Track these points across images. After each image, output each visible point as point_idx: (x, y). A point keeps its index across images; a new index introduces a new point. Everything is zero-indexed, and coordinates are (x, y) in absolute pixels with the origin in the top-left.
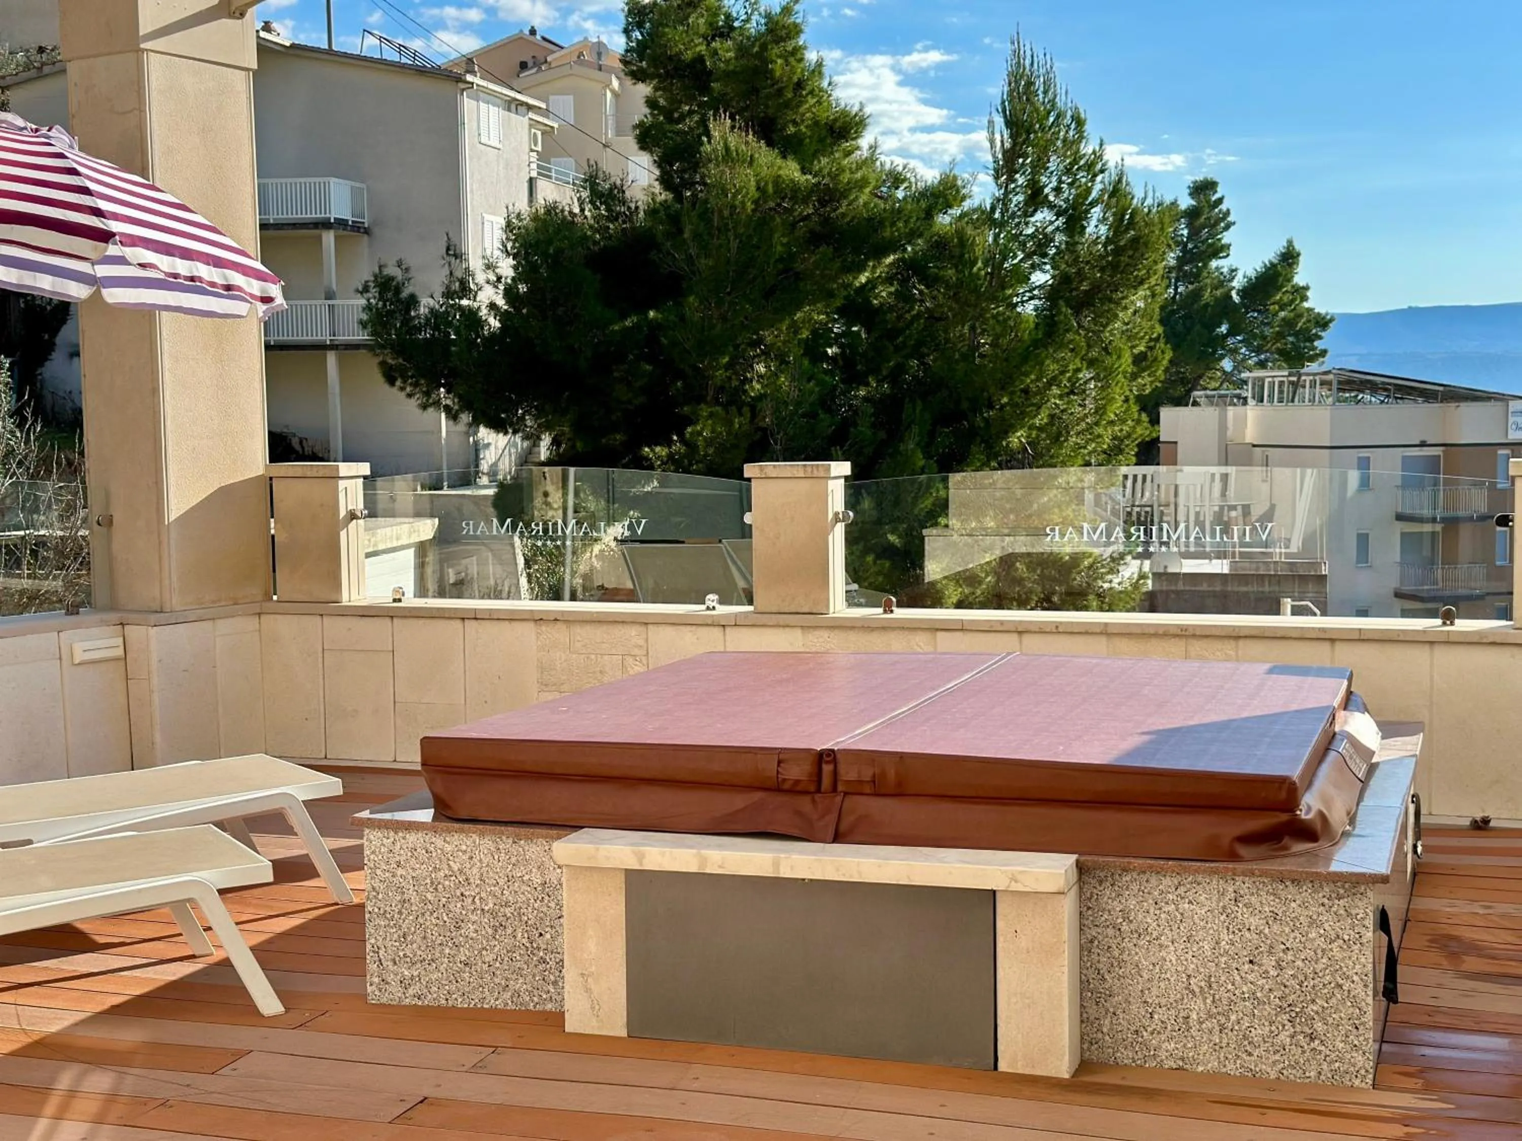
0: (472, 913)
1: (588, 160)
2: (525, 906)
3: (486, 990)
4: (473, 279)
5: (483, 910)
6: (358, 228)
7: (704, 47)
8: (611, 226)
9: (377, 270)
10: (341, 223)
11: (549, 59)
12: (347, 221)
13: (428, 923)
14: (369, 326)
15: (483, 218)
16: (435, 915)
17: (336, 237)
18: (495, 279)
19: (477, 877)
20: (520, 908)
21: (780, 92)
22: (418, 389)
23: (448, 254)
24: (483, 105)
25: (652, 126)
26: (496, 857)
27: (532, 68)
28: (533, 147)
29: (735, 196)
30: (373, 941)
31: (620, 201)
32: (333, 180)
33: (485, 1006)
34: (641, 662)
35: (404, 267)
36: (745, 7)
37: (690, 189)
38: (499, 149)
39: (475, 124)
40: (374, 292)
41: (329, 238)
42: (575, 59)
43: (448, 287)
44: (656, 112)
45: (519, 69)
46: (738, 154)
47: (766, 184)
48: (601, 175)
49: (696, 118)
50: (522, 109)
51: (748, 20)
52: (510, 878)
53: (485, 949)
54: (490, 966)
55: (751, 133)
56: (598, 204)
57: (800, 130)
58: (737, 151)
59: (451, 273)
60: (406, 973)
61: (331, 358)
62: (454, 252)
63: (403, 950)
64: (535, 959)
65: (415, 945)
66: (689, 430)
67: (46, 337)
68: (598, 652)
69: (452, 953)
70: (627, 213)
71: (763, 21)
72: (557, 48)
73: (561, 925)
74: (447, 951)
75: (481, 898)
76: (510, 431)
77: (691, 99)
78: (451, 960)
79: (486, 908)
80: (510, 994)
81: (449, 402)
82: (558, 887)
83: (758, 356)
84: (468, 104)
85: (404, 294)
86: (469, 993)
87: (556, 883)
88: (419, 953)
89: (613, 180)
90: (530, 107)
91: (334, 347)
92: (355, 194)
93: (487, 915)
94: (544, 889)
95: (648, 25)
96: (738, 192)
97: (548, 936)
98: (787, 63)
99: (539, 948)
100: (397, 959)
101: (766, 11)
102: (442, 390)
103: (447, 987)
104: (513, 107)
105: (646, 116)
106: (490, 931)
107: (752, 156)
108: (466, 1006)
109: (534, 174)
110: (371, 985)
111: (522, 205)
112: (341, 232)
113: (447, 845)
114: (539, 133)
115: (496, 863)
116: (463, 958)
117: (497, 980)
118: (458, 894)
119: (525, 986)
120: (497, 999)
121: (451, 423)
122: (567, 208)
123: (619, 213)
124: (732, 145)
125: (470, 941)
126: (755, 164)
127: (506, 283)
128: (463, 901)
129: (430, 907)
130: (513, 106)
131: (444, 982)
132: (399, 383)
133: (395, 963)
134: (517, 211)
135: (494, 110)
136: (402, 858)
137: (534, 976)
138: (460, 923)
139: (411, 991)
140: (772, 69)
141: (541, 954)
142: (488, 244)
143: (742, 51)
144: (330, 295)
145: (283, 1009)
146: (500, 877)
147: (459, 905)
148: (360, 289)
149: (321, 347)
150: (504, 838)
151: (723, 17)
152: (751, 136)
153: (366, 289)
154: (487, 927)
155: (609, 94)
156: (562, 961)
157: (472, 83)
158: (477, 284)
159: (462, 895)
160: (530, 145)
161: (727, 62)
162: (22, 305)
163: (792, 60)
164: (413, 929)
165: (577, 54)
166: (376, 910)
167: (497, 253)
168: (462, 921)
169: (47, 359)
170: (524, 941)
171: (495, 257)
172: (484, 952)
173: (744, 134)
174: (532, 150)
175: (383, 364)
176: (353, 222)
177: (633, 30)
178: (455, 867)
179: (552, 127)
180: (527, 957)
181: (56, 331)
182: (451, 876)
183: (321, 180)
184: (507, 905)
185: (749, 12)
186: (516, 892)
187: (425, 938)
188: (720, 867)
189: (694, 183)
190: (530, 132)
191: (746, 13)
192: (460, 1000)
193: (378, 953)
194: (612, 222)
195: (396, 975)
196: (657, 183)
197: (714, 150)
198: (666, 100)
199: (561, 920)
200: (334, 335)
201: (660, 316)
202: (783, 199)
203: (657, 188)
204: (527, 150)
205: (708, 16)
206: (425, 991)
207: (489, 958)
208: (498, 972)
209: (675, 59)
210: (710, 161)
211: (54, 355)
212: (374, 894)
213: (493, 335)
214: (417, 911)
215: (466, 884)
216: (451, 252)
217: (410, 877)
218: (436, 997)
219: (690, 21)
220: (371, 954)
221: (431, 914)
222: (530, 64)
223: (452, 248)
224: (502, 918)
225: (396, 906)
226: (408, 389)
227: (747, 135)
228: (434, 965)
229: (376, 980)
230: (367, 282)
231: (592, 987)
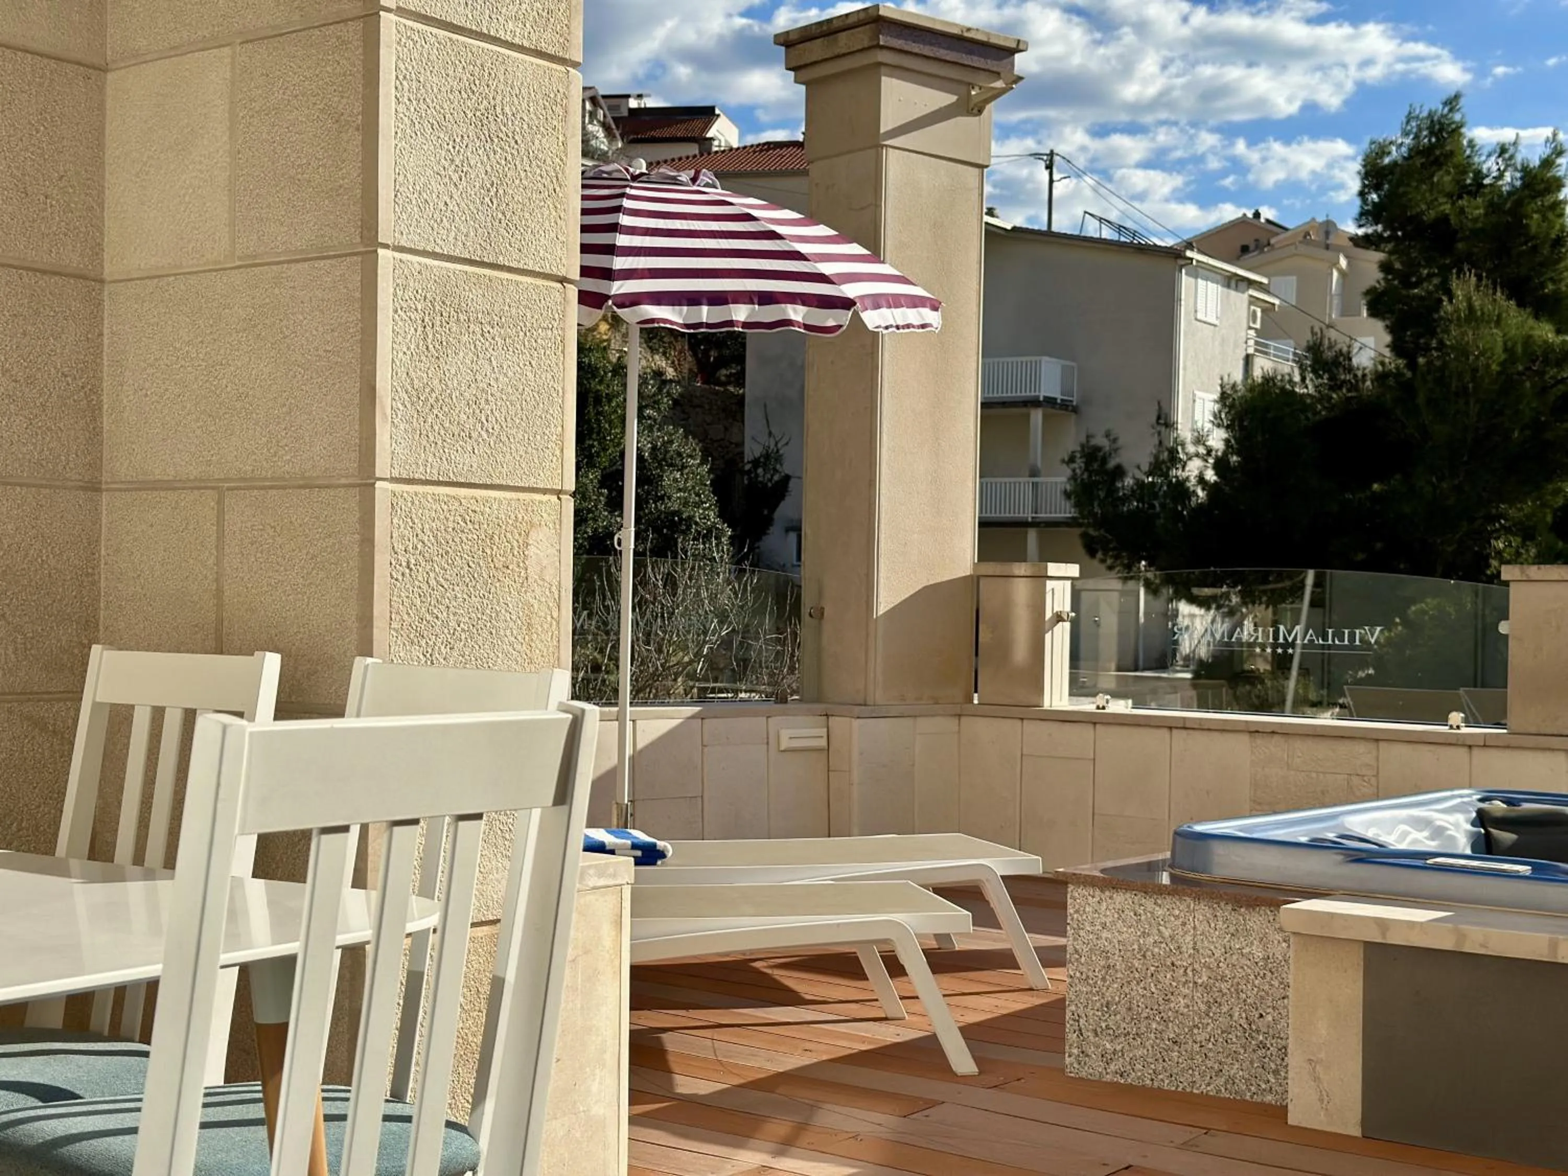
0: (1184, 986)
1: (1312, 328)
2: (1244, 982)
3: (1197, 1073)
4: (1183, 449)
5: (1195, 983)
6: (1065, 406)
7: (1448, 206)
8: (1335, 396)
9: (1083, 440)
10: (1050, 402)
11: (1273, 241)
12: (1055, 399)
13: (1133, 994)
14: (1073, 497)
15: (1194, 395)
16: (1142, 985)
17: (1045, 417)
18: (1205, 452)
19: (1191, 946)
20: (1238, 984)
21: (1535, 249)
22: (1118, 562)
23: (1158, 423)
24: (1200, 281)
25: (1384, 293)
26: (1213, 925)
27: (1254, 251)
28: (1252, 325)
29: (1477, 358)
30: (1073, 1008)
31: (1345, 369)
32: (1045, 359)
33: (1195, 1091)
34: (1369, 782)
35: (1112, 438)
36: (1498, 164)
37: (1424, 356)
38: (1215, 326)
39: (1192, 301)
40: (1079, 463)
41: (1037, 416)
42: (1301, 238)
43: (1156, 457)
44: (1390, 277)
45: (1240, 253)
46: (1483, 313)
47: (1515, 343)
48: (1326, 342)
49: (1436, 281)
50: (1243, 285)
51: (1501, 176)
52: (1228, 950)
53: (1196, 1026)
54: (1201, 1046)
55: (1499, 289)
56: (1321, 373)
57: (1559, 289)
58: (1482, 310)
59: (1160, 443)
60: (1108, 1046)
61: (1032, 535)
62: (1165, 421)
63: (1106, 1021)
64: (1253, 1042)
65: (1118, 1017)
66: (1413, 608)
67: (766, 512)
68: (1320, 769)
69: (1160, 1028)
70: (1353, 381)
71: (1518, 175)
72: (1279, 230)
73: (1285, 1007)
74: (1154, 1026)
75: (1194, 970)
76: (1214, 606)
77: (1429, 263)
78: (1158, 1036)
79: (1200, 981)
80: (1223, 1080)
81: (1150, 575)
82: (1283, 963)
83: (1497, 531)
84: (1186, 281)
85: (1112, 464)
86: (1177, 1074)
87: (1280, 958)
88: (1123, 1025)
89: (1337, 348)
90: (1251, 283)
91: (1035, 524)
92: (1066, 373)
93: (1200, 989)
94: (1266, 965)
95: (1386, 186)
96: (1482, 354)
97: (1270, 1018)
98: (1545, 218)
99: (1258, 1031)
100: (1099, 1030)
101: (1523, 165)
102: (1143, 563)
103: (1153, 1066)
104: (1233, 284)
105: (1378, 282)
106: (1203, 1007)
107: (1499, 316)
108: (1173, 1089)
109: (1251, 351)
110: (1070, 1056)
111: (1238, 376)
112: (1050, 411)
113: (1157, 908)
114: (1259, 311)
115: (1212, 931)
116: (1172, 1036)
117: (1209, 1064)
118: (1169, 963)
119: (1241, 1073)
120: (1209, 1084)
121: (1151, 597)
122: (1287, 378)
123: (1344, 382)
124: (1477, 304)
125: (1181, 1017)
126: (1503, 323)
127: (1216, 456)
128: (1174, 971)
129: (1137, 975)
130: (1233, 282)
131: (1150, 1060)
132: (1099, 555)
133: (1096, 1035)
134: (1232, 382)
135: (1212, 286)
136: (1108, 920)
137: (1252, 1062)
138: (1169, 996)
139: (1112, 1067)
140: (1527, 225)
141: (1261, 1038)
142: (1198, 416)
143: (1493, 207)
144: (1034, 473)
145: (977, 1070)
146: (1216, 947)
147: (1169, 976)
148: (1066, 459)
149: (1023, 524)
150: (1222, 904)
151: (1471, 175)
152: (1499, 294)
153: (1072, 460)
154: (1199, 1002)
155: (1335, 274)
156: (1285, 1048)
157: (1192, 259)
158: (1187, 454)
159: (1173, 964)
160: (1248, 322)
161: (1476, 220)
162: (746, 482)
163: (1550, 215)
164: (1117, 999)
165: (1303, 234)
166: (1078, 974)
167: (1208, 426)
168: (1172, 994)
169: (765, 534)
170: (1243, 1022)
171: (1206, 430)
172: (1196, 1031)
173: (1491, 291)
174: (1250, 328)
175: (1084, 536)
176: (1062, 400)
177: (1369, 193)
178: (1167, 933)
179: (1273, 304)
180: (1244, 1041)
181: (774, 507)
182: (1161, 942)
183: (1033, 359)
184: (1223, 979)
185: (1502, 168)
186: (1234, 965)
187: (1130, 1009)
188: (1482, 946)
189: (1430, 349)
190: (1249, 308)
191: (1499, 169)
192: (1167, 1082)
193: (1078, 1021)
194: (1334, 391)
195: (1097, 1047)
196: (1388, 349)
197: (1457, 310)
198: (1402, 263)
199: (1286, 1001)
200: (1036, 513)
201: (1386, 488)
202: (1534, 362)
203: (1387, 352)
204: (1245, 326)
205: (1456, 173)
206: (1129, 1067)
207: (1201, 1037)
208: (1211, 1054)
209: (1416, 219)
210: (1451, 321)
211: (772, 529)
212: (1077, 956)
213: (1200, 506)
214: (1122, 979)
215: (1178, 953)
216: (1162, 421)
217: (1115, 941)
218: (1140, 1076)
219: (1435, 179)
220: (1071, 1022)
221: (1138, 983)
222: (1252, 247)
223: (1163, 416)
224: (1217, 994)
225: (1100, 971)
226: (1109, 562)
227: (1494, 293)
228: (1139, 1040)
229: (1075, 1051)
230: (1073, 452)
231: (1321, 1076)
